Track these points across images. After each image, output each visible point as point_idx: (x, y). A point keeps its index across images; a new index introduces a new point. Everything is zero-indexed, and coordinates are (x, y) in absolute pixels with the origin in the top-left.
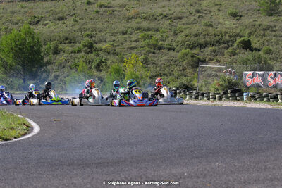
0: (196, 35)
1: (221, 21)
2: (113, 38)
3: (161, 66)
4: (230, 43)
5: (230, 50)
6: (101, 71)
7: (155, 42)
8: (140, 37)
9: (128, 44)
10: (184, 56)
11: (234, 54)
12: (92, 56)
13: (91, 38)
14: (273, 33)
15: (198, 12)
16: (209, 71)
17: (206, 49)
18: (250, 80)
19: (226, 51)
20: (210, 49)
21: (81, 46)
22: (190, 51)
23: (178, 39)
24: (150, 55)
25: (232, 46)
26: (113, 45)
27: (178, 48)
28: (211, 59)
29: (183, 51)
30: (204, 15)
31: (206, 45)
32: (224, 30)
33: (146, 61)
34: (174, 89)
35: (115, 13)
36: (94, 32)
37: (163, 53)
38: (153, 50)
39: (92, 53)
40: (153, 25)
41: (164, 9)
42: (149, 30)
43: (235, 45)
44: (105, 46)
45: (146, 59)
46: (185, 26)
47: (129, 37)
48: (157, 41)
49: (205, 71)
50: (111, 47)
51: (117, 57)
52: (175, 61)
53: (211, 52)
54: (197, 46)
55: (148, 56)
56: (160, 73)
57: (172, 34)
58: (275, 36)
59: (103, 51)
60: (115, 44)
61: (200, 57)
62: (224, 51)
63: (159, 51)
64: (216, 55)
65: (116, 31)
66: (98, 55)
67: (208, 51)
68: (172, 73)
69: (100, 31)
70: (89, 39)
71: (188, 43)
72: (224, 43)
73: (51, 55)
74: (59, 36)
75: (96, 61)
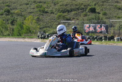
0: (66, 5)
2: (21, 7)
3: (46, 22)
4: (84, 10)
5: (84, 13)
6: (14, 25)
8: (35, 6)
9: (29, 10)
10: (59, 17)
11: (86, 15)
12: (9, 17)
13: (9, 7)
14: (108, 4)
16: (72, 25)
17: (71, 13)
19: (82, 14)
20: (73, 12)
21: (3, 11)
22: (62, 14)
23: (56, 8)
24: (41, 16)
25: (85, 11)
26: (21, 11)
27: (55, 13)
28: (73, 19)
29: (59, 14)
31: (71, 11)
32: (81, 2)
33: (38, 20)
34: (47, 34)
36: (11, 4)
37: (48, 15)
38: (42, 13)
39: (9, 15)
42: (40, 2)
43: (87, 10)
44: (16, 11)
45: (38, 18)
47: (30, 7)
48: (44, 9)
49: (70, 25)
50: (20, 12)
51: (23, 17)
52: (54, 20)
53: (74, 15)
54: (66, 11)
55: (40, 17)
56: (46, 26)
57: (53, 4)
58: (109, 5)
59: (15, 14)
60: (22, 10)
61: (68, 17)
62: (81, 14)
63: (46, 14)
64: (77, 16)
65: (22, 3)
66: (12, 16)
67: (72, 14)
68: (52, 26)
69: (14, 3)
70: (8, 8)
71: (61, 9)
72: (81, 10)
75: (11, 19)
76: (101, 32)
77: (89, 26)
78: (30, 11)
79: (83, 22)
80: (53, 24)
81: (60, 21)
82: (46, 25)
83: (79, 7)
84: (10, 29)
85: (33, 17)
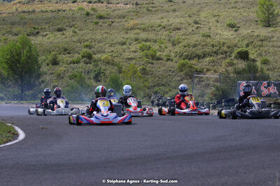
0: (195, 46)
1: (219, 32)
2: (112, 49)
3: (159, 77)
4: (228, 54)
5: (228, 60)
6: (99, 81)
7: (153, 53)
8: (138, 48)
9: (127, 55)
10: (182, 67)
11: (230, 65)
12: (91, 66)
13: (90, 48)
14: (271, 44)
15: (196, 23)
16: (206, 82)
17: (204, 60)
19: (224, 63)
20: (208, 59)
21: (80, 56)
22: (188, 61)
23: (176, 50)
24: (149, 65)
25: (230, 56)
26: (112, 56)
27: (174, 59)
28: (208, 70)
29: (182, 61)
30: (202, 26)
31: (205, 56)
32: (222, 41)
33: (144, 72)
34: (168, 98)
35: (114, 24)
36: (93, 43)
37: (161, 63)
38: (150, 61)
39: (91, 63)
40: (152, 36)
41: (162, 20)
42: (146, 41)
43: (233, 55)
44: (104, 56)
45: (144, 69)
46: (183, 37)
47: (128, 48)
48: (155, 52)
49: (203, 81)
50: (110, 58)
51: (116, 68)
52: (173, 72)
53: (209, 63)
54: (195, 57)
55: (146, 66)
56: (158, 84)
57: (170, 45)
58: (273, 46)
59: (102, 62)
60: (114, 55)
61: (198, 67)
62: (222, 62)
63: (157, 62)
64: (214, 65)
65: (114, 42)
66: (97, 66)
67: (206, 62)
68: (170, 83)
69: (99, 42)
70: (88, 50)
71: (187, 53)
72: (222, 54)
73: (51, 65)
74: (59, 47)
75: (95, 71)
76: (269, 96)
78: (130, 57)
80: (170, 80)
82: (159, 82)
83: (217, 50)
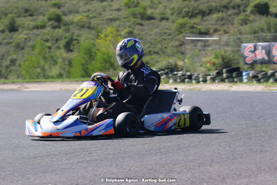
2: (88, 7)
3: (150, 42)
4: (242, 8)
5: (242, 16)
6: (71, 51)
7: (142, 11)
8: (123, 4)
9: (108, 14)
10: (181, 28)
11: (245, 22)
12: (60, 32)
13: (59, 8)
16: (214, 46)
17: (210, 17)
18: (251, 55)
19: (237, 19)
20: (215, 16)
21: (46, 18)
22: (189, 21)
23: (173, 6)
24: (138, 27)
25: (244, 11)
26: (88, 16)
27: (172, 18)
28: (216, 31)
29: (181, 20)
31: (210, 12)
37: (153, 24)
38: (139, 21)
39: (60, 28)
43: (249, 10)
44: (77, 18)
45: (131, 33)
47: (110, 5)
48: (145, 9)
49: (208, 46)
50: (85, 19)
51: (94, 32)
52: (170, 35)
53: (217, 21)
54: (198, 13)
55: (134, 28)
56: (150, 51)
59: (74, 25)
60: (91, 15)
61: (202, 28)
62: (233, 19)
63: (148, 22)
64: (224, 24)
66: (68, 31)
67: (212, 20)
68: (166, 50)
70: (56, 10)
71: (186, 9)
72: (234, 8)
73: (7, 33)
74: (17, 8)
75: (66, 38)
77: (255, 46)
78: (111, 17)
79: (239, 39)
80: (165, 45)
81: (184, 37)
82: (150, 49)
83: (228, 3)
84: (64, 61)
85: (118, 31)
